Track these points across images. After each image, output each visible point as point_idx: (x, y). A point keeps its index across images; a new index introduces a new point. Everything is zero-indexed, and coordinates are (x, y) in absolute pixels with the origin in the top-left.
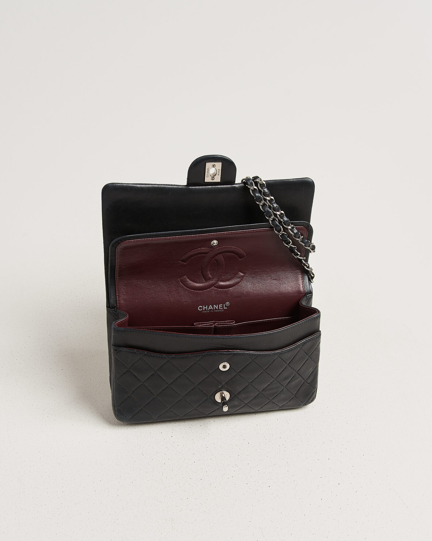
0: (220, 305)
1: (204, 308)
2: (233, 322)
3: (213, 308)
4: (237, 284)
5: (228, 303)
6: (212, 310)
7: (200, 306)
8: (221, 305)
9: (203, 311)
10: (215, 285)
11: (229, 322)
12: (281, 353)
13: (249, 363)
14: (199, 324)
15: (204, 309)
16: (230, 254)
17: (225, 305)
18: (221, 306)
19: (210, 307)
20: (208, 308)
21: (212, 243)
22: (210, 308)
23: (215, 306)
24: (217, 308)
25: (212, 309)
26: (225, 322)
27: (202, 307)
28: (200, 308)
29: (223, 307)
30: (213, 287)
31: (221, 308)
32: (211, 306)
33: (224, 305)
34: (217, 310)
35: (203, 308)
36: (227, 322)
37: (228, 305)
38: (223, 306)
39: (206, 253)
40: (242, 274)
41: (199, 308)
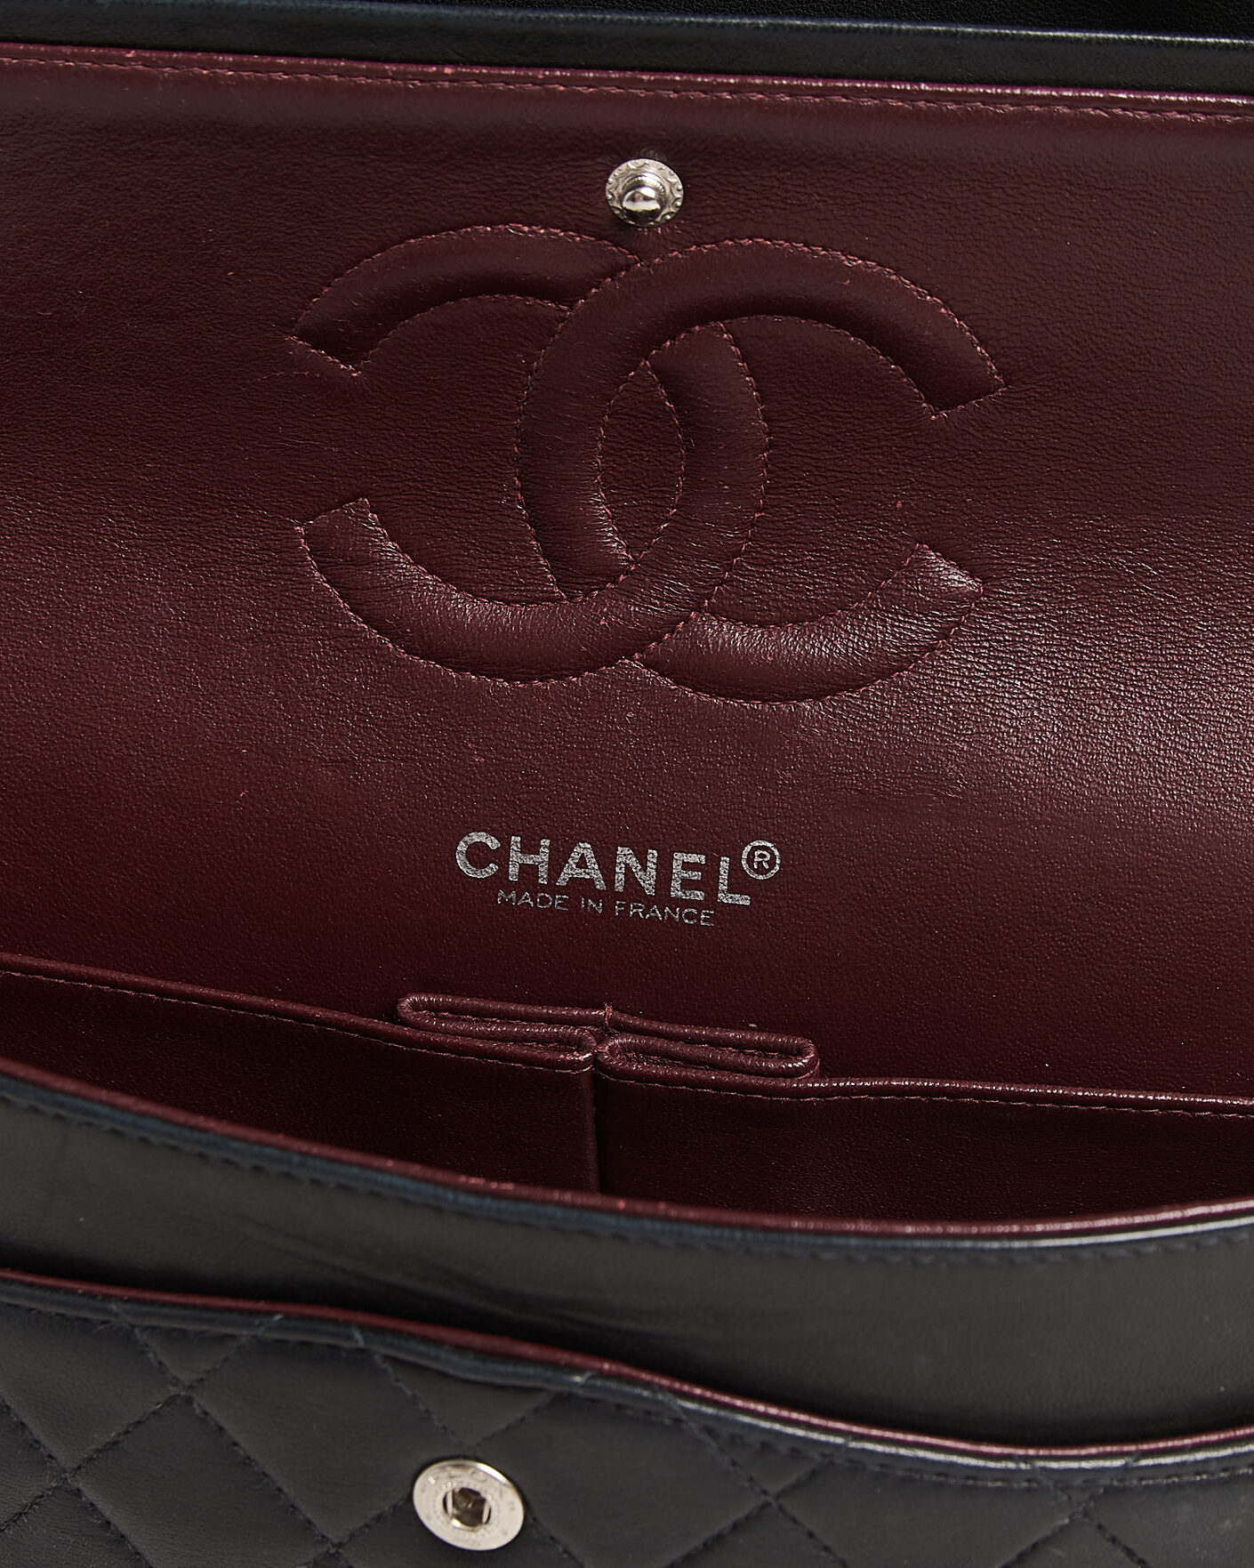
0: (679, 858)
1: (516, 858)
2: (800, 1053)
3: (609, 875)
4: (885, 674)
5: (762, 855)
6: (597, 895)
7: (476, 837)
8: (693, 858)
9: (509, 887)
10: (659, 639)
11: (764, 1049)
12: (1114, 1490)
13: (736, 1527)
14: (457, 1012)
15: (513, 870)
16: (821, 334)
17: (735, 867)
18: (687, 866)
19: (582, 863)
20: (556, 865)
21: (616, 180)
22: (581, 874)
23: (625, 855)
24: (648, 880)
25: (601, 885)
26: (715, 1043)
27: (493, 843)
28: (478, 855)
29: (709, 882)
30: (633, 663)
31: (687, 884)
32: (584, 849)
33: (725, 864)
34: (649, 902)
35: (502, 857)
36: (741, 1046)
37: (761, 870)
38: (711, 871)
39: (562, 292)
40: (958, 579)
41: (462, 847)
